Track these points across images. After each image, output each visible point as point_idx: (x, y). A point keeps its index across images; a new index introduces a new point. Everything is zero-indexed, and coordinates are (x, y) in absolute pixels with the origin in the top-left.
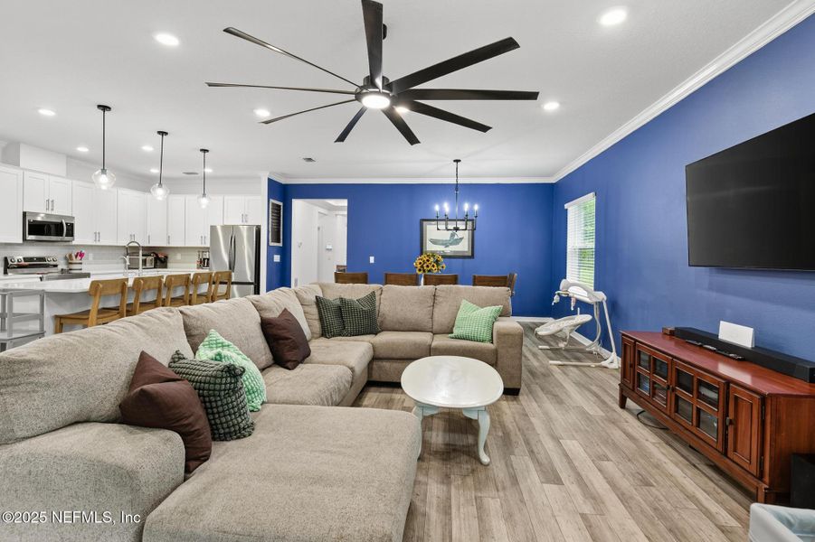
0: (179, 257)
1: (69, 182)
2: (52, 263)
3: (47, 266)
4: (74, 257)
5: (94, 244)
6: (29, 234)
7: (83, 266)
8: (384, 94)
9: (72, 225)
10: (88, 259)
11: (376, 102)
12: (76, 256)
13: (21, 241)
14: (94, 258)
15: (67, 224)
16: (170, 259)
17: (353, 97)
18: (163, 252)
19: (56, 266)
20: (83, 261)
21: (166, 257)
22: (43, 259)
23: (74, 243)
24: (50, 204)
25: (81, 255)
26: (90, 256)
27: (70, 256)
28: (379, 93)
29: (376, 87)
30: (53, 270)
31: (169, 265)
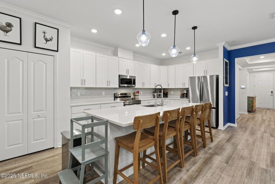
0: (172, 93)
1: (133, 62)
2: (129, 96)
3: (127, 97)
4: (136, 93)
5: (142, 87)
6: (121, 84)
7: (139, 97)
9: (135, 80)
10: (140, 94)
12: (137, 93)
13: (118, 87)
14: (143, 94)
15: (133, 79)
16: (169, 94)
18: (166, 91)
19: (130, 97)
20: (139, 95)
21: (167, 93)
22: (126, 94)
23: (136, 87)
24: (127, 71)
25: (138, 92)
26: (141, 92)
27: (135, 92)
30: (129, 98)
31: (168, 96)
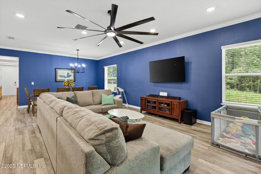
8: (114, 32)
11: (112, 34)
17: (104, 33)
28: (112, 32)
29: (111, 30)
